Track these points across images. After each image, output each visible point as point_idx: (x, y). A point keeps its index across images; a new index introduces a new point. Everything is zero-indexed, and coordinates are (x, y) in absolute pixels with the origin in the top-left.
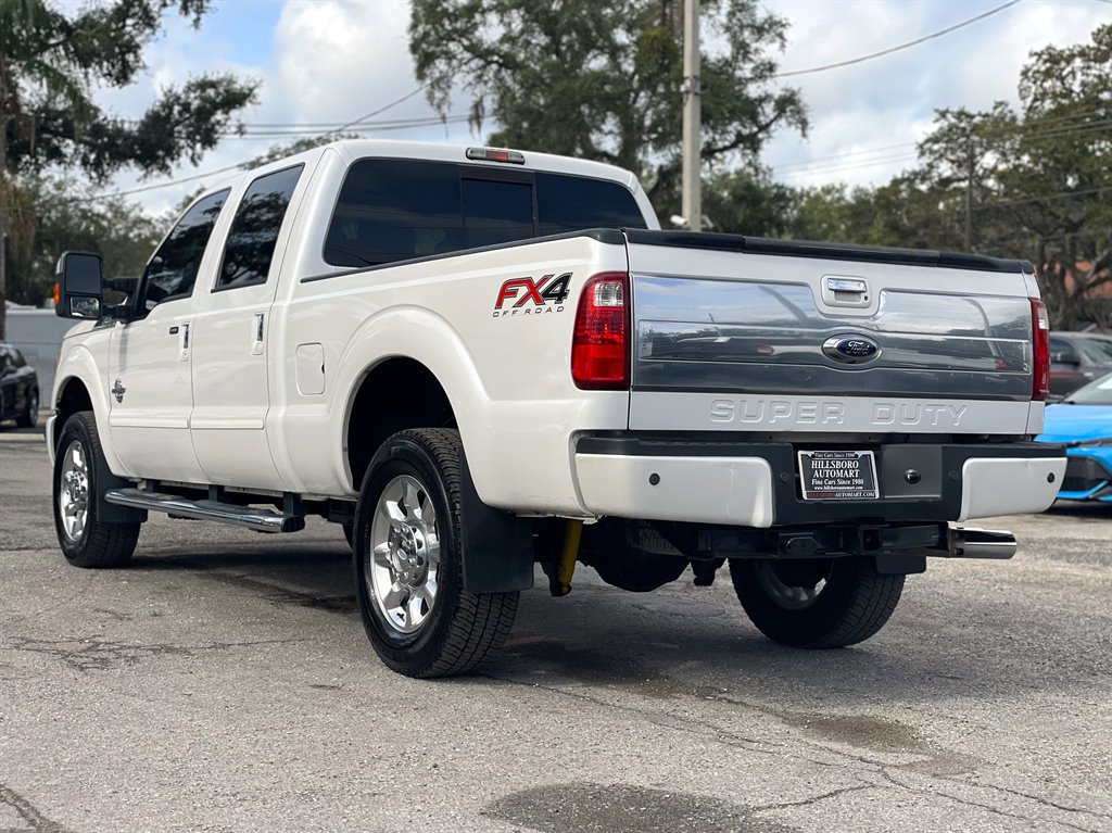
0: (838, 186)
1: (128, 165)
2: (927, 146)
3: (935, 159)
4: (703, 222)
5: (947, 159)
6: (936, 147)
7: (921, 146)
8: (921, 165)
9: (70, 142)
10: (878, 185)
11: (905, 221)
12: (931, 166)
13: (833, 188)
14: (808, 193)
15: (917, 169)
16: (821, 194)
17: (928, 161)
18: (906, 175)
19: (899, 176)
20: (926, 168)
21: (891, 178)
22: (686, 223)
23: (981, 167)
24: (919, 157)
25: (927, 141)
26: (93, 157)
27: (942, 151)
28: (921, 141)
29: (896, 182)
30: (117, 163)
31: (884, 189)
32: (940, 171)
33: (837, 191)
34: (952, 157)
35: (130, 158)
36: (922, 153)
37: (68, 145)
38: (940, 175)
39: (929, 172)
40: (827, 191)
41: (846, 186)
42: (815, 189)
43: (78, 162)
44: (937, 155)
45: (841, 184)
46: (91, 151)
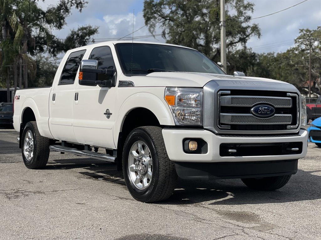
0: (272, 53)
1: (62, 52)
2: (297, 40)
3: (300, 44)
4: (227, 64)
5: (303, 44)
6: (300, 40)
7: (296, 40)
8: (296, 46)
9: (45, 46)
10: (283, 52)
11: (291, 62)
12: (299, 46)
13: (271, 53)
14: (263, 55)
15: (295, 47)
16: (267, 55)
17: (298, 45)
18: (291, 49)
19: (289, 49)
20: (297, 47)
21: (287, 50)
22: (222, 64)
23: (314, 46)
24: (295, 43)
25: (297, 39)
26: (52, 50)
27: (302, 41)
28: (296, 39)
29: (288, 51)
30: (59, 52)
31: (285, 53)
32: (302, 47)
33: (272, 54)
34: (305, 43)
35: (62, 50)
36: (296, 42)
37: (45, 47)
38: (301, 49)
39: (298, 48)
40: (269, 54)
41: (275, 53)
42: (265, 54)
43: (48, 52)
44: (300, 43)
45: (273, 52)
46: (52, 48)
